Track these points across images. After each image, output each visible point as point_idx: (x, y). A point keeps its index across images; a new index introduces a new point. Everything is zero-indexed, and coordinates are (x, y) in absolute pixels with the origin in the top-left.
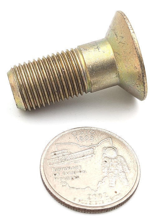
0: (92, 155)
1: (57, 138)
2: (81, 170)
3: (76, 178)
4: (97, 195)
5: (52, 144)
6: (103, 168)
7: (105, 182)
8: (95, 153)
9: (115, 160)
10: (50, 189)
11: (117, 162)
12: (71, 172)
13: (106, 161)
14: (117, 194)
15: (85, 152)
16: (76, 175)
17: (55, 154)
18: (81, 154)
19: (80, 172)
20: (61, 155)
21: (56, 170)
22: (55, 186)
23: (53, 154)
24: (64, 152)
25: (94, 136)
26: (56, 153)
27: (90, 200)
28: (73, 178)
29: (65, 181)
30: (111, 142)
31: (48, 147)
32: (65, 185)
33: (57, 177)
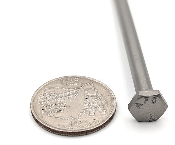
0: (75, 95)
1: (46, 84)
2: (66, 106)
3: (61, 111)
4: (78, 122)
5: (42, 89)
6: (85, 103)
7: (85, 112)
8: (78, 93)
9: (96, 97)
10: (38, 119)
11: (97, 99)
12: (57, 107)
13: (87, 99)
14: (95, 120)
15: (70, 93)
16: (60, 109)
17: (44, 96)
18: (66, 94)
19: (65, 107)
20: (49, 95)
21: (44, 106)
22: (42, 117)
23: (42, 95)
24: (51, 94)
25: (78, 82)
26: (44, 94)
27: (72, 126)
28: (58, 111)
29: (51, 113)
30: (92, 85)
31: (38, 91)
32: (51, 116)
33: (44, 111)
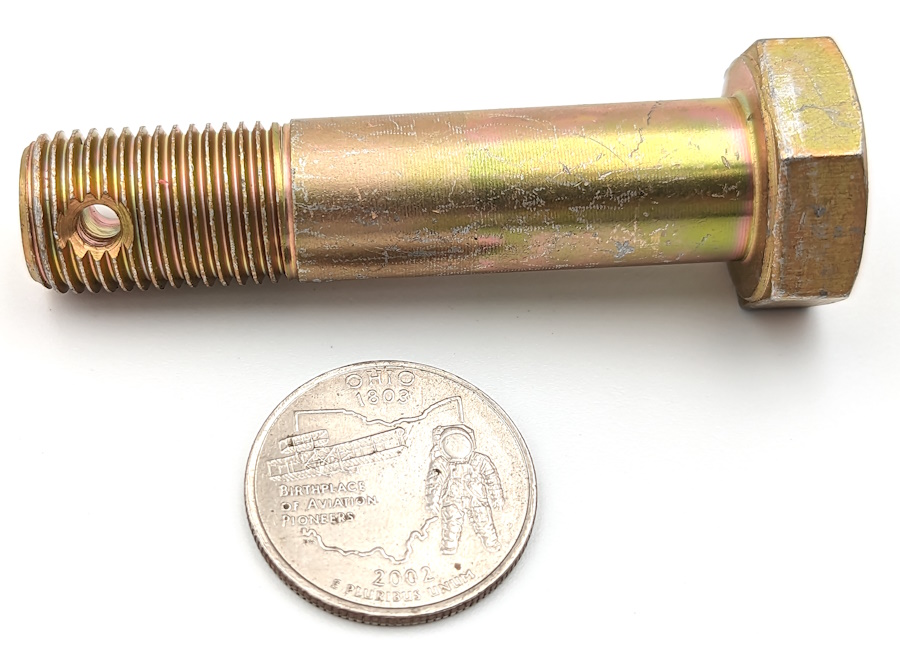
0: (399, 449)
1: (301, 392)
2: (364, 495)
3: (347, 518)
4: (403, 572)
5: (286, 413)
6: (429, 491)
7: (428, 533)
8: (408, 443)
9: (467, 467)
10: (267, 551)
11: (471, 474)
12: (333, 499)
13: (437, 471)
14: (460, 572)
15: (380, 440)
16: (345, 511)
17: (291, 444)
19: (360, 499)
20: (310, 446)
21: (289, 493)
22: (282, 541)
23: (285, 442)
24: (318, 439)
25: (411, 389)
26: (293, 439)
27: (380, 589)
28: (336, 520)
29: (313, 527)
30: (460, 411)
31: (273, 419)
32: (311, 538)
33: (290, 514)
